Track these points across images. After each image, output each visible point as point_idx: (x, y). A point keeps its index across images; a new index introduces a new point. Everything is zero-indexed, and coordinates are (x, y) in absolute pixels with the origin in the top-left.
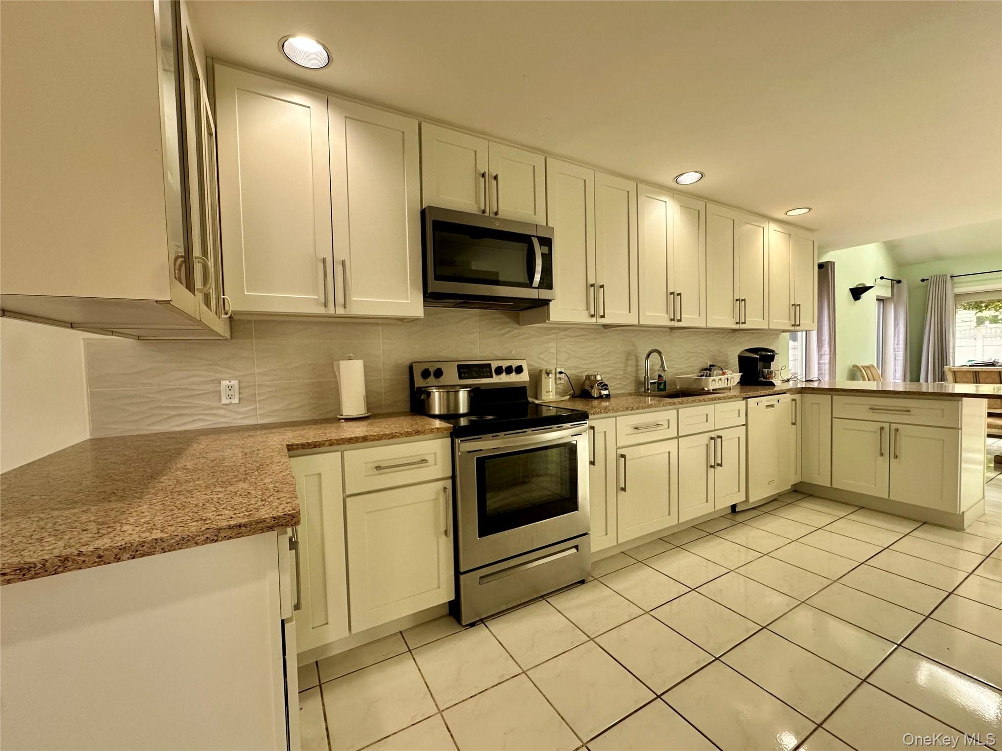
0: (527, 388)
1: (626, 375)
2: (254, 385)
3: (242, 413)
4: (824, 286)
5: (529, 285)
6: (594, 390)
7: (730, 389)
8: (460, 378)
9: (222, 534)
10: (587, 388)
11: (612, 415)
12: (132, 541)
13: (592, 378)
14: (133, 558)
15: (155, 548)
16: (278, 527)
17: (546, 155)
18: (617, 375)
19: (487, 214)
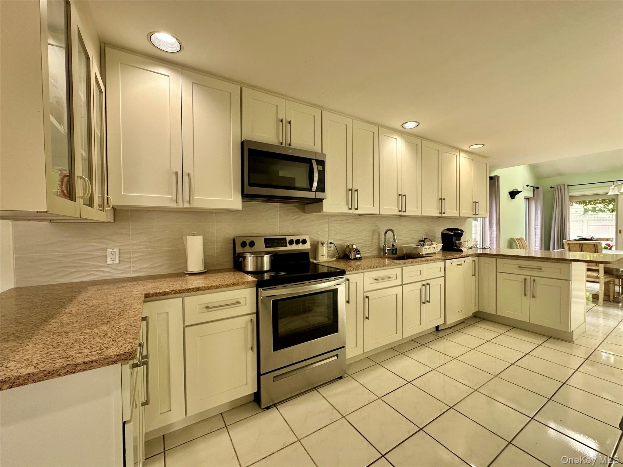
0: (309, 253)
1: (372, 244)
2: (130, 252)
3: (120, 270)
4: (493, 190)
5: (310, 189)
6: (352, 255)
7: (436, 254)
8: (266, 247)
9: (79, 368)
10: (347, 252)
11: (361, 271)
12: (11, 376)
13: (351, 247)
14: (11, 388)
15: (28, 380)
16: (120, 361)
17: (322, 109)
18: (366, 245)
19: (284, 145)
